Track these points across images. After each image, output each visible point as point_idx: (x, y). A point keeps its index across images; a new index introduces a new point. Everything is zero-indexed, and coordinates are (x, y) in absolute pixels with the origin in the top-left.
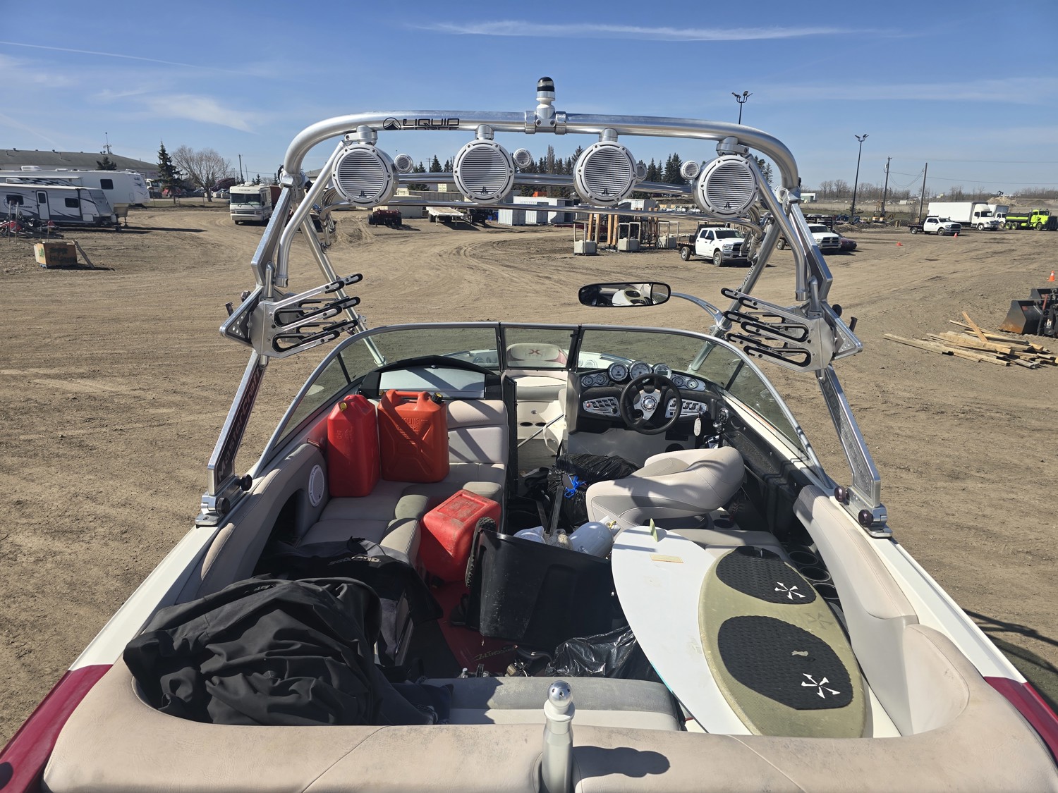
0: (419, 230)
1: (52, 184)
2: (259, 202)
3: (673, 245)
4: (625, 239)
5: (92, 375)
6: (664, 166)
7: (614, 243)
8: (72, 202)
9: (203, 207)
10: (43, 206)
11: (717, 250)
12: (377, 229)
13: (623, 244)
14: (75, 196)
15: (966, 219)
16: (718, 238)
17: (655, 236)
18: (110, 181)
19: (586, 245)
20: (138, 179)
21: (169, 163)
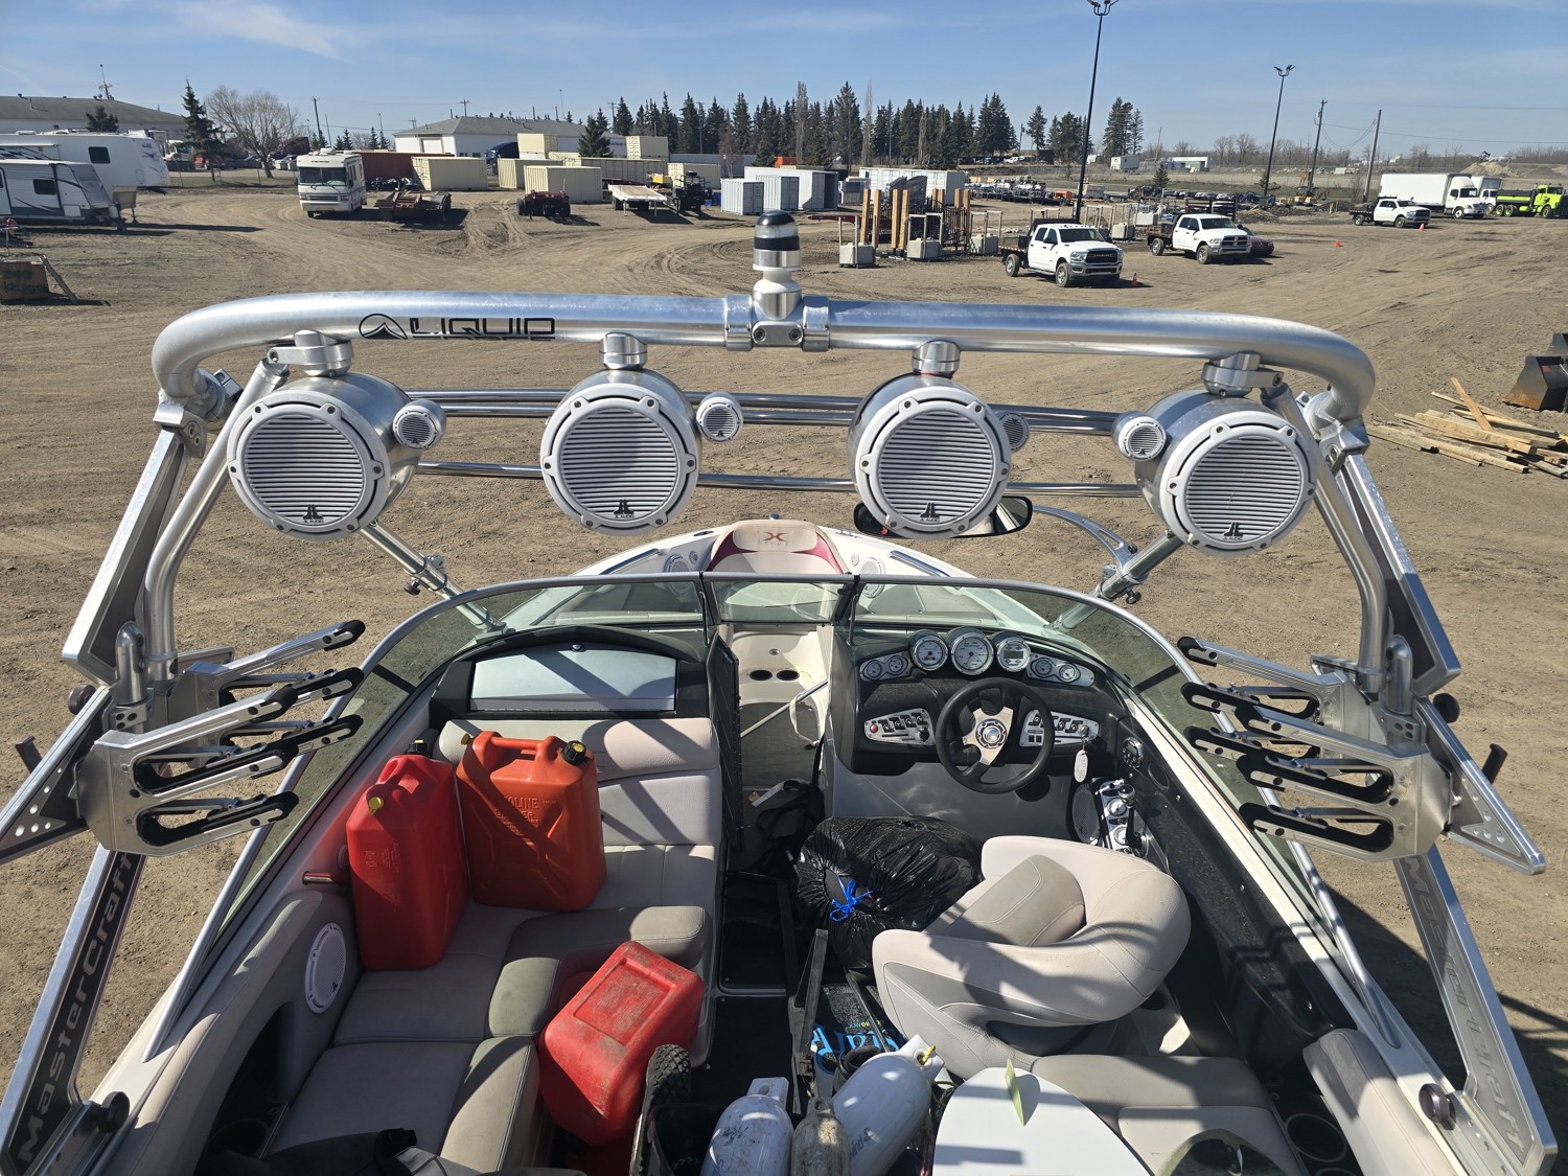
0: (598, 225)
2: (344, 180)
3: (992, 249)
4: (919, 240)
5: (46, 520)
6: (977, 114)
7: (901, 247)
8: (45, 186)
9: (258, 186)
11: (1062, 260)
12: (532, 223)
13: (915, 248)
14: (49, 175)
15: (1437, 200)
16: (1063, 241)
17: (964, 234)
18: (104, 150)
19: (858, 252)
20: (149, 146)
21: (200, 116)
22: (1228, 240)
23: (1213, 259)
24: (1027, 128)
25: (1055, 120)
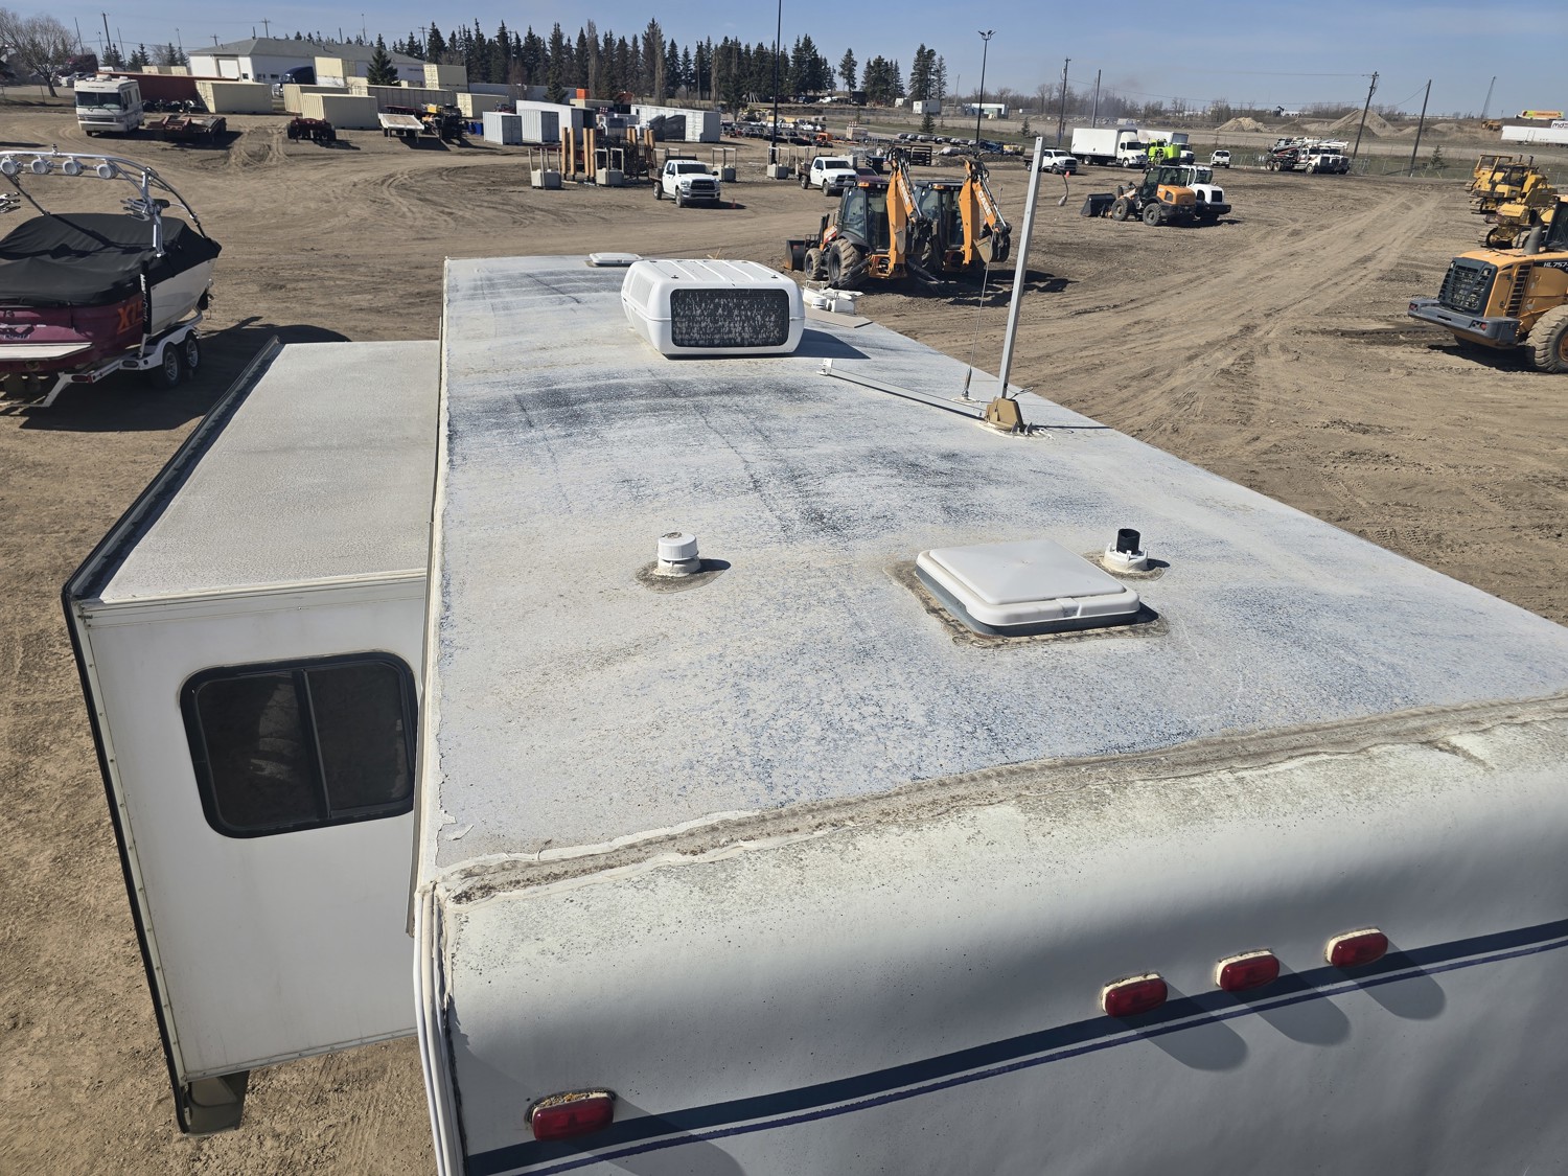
0: (358, 149)
2: (119, 104)
4: (604, 170)
6: (790, 53)
9: (43, 105)
11: (678, 187)
12: (297, 146)
13: (601, 176)
15: (1109, 152)
16: (678, 172)
19: (545, 176)
24: (840, 69)
25: (867, 63)
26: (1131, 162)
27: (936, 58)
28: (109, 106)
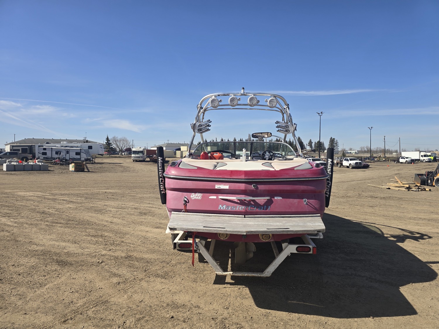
1: (71, 147)
2: (142, 153)
8: (78, 154)
9: (120, 157)
10: (68, 155)
14: (79, 151)
15: (418, 158)
18: (92, 146)
20: (101, 146)
21: (109, 142)
22: (356, 163)
23: (353, 168)
24: (308, 144)
25: (315, 142)
26: (426, 160)
27: (335, 140)
28: (140, 154)
